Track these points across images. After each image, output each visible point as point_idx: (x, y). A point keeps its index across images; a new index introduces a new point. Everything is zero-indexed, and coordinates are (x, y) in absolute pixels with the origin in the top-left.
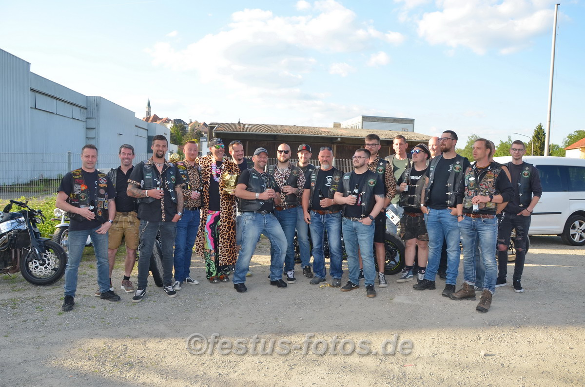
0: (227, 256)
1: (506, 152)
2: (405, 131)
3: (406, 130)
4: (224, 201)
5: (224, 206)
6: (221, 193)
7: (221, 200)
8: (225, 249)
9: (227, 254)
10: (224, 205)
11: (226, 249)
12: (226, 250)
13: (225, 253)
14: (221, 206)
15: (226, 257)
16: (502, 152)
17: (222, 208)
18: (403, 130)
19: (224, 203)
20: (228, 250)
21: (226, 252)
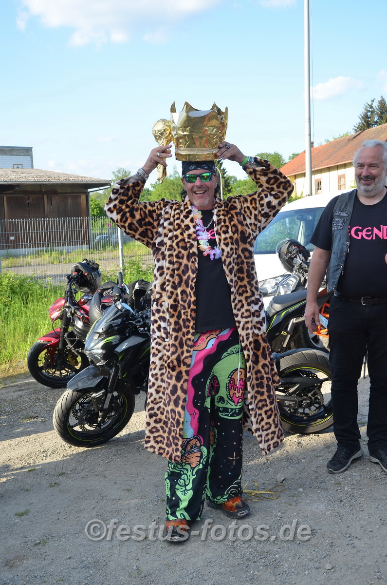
0: (273, 426)
1: (172, 191)
2: (18, 168)
3: (20, 166)
4: (238, 298)
5: (243, 310)
6: (231, 281)
7: (232, 297)
8: (263, 412)
9: (271, 420)
10: (242, 306)
11: (265, 409)
12: (266, 412)
13: (266, 420)
14: (235, 312)
15: (273, 429)
16: (167, 191)
17: (237, 315)
18: (16, 166)
19: (240, 301)
20: (271, 409)
21: (269, 417)
